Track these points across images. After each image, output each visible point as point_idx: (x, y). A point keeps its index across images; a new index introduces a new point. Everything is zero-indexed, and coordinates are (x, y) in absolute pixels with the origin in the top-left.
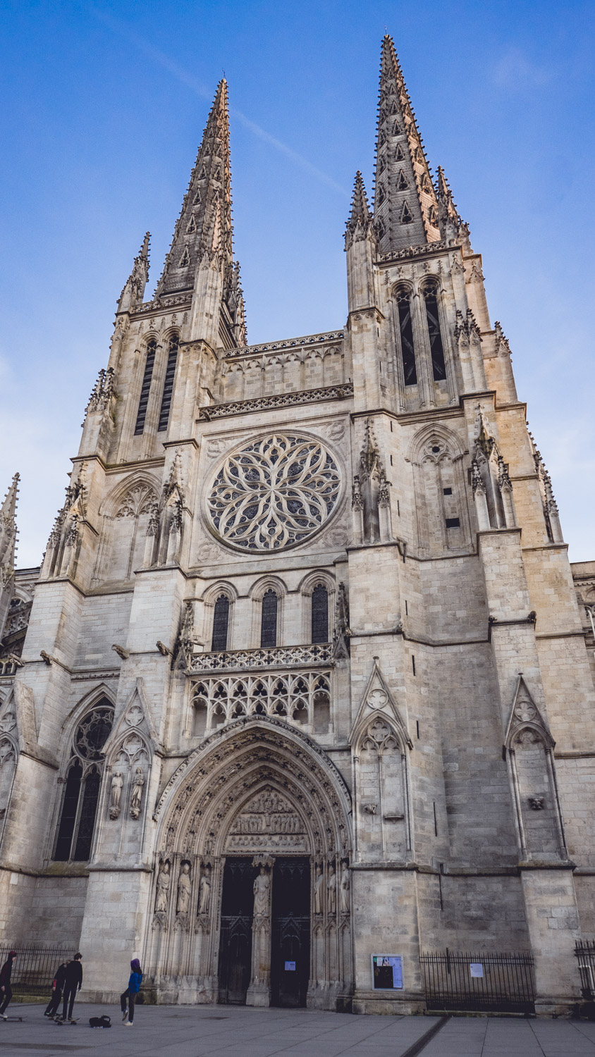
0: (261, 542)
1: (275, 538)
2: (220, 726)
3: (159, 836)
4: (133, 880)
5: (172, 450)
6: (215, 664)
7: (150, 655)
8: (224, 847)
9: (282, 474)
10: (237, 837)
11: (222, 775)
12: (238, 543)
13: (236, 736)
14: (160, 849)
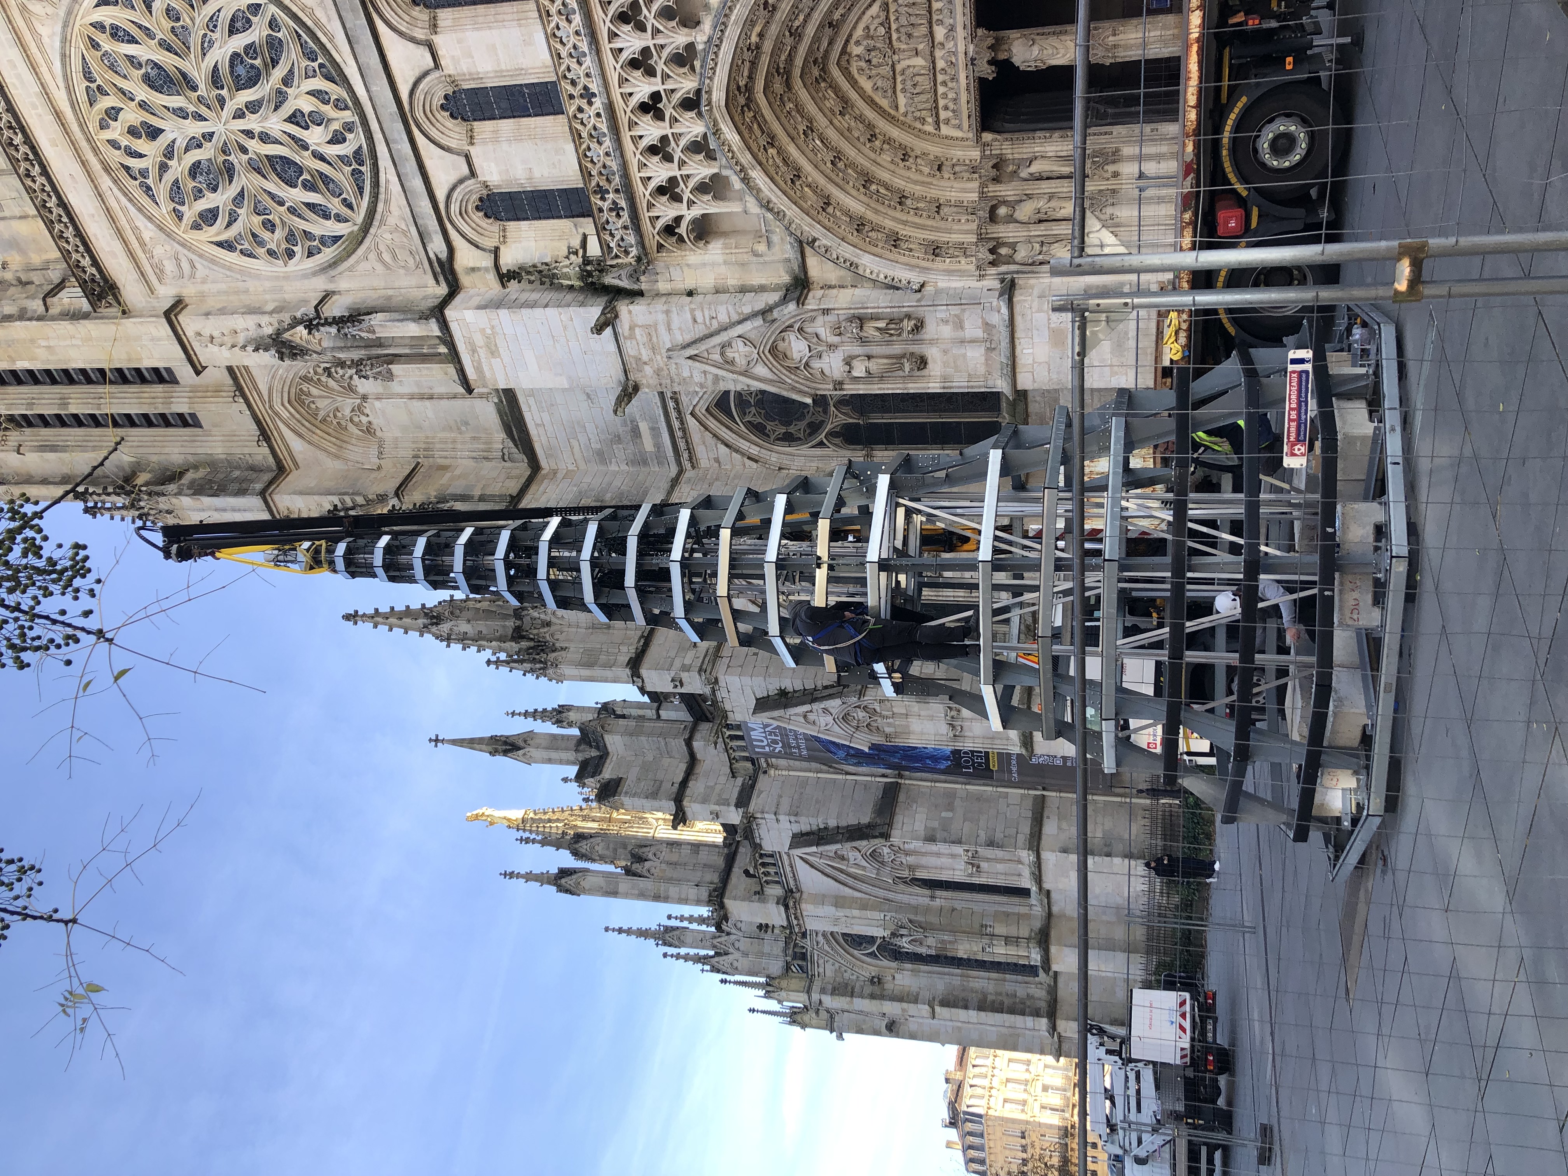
0: (344, 140)
1: (328, 110)
2: (737, 184)
3: (949, 272)
4: (1029, 312)
5: (204, 354)
6: (616, 208)
7: (622, 340)
8: (962, 139)
9: (181, 109)
10: (943, 115)
11: (829, 165)
12: (361, 189)
13: (749, 149)
14: (972, 267)
